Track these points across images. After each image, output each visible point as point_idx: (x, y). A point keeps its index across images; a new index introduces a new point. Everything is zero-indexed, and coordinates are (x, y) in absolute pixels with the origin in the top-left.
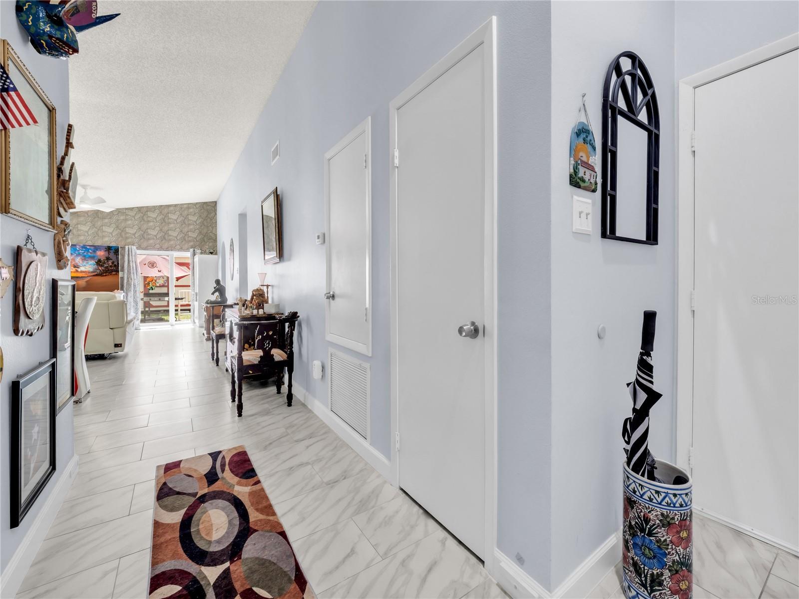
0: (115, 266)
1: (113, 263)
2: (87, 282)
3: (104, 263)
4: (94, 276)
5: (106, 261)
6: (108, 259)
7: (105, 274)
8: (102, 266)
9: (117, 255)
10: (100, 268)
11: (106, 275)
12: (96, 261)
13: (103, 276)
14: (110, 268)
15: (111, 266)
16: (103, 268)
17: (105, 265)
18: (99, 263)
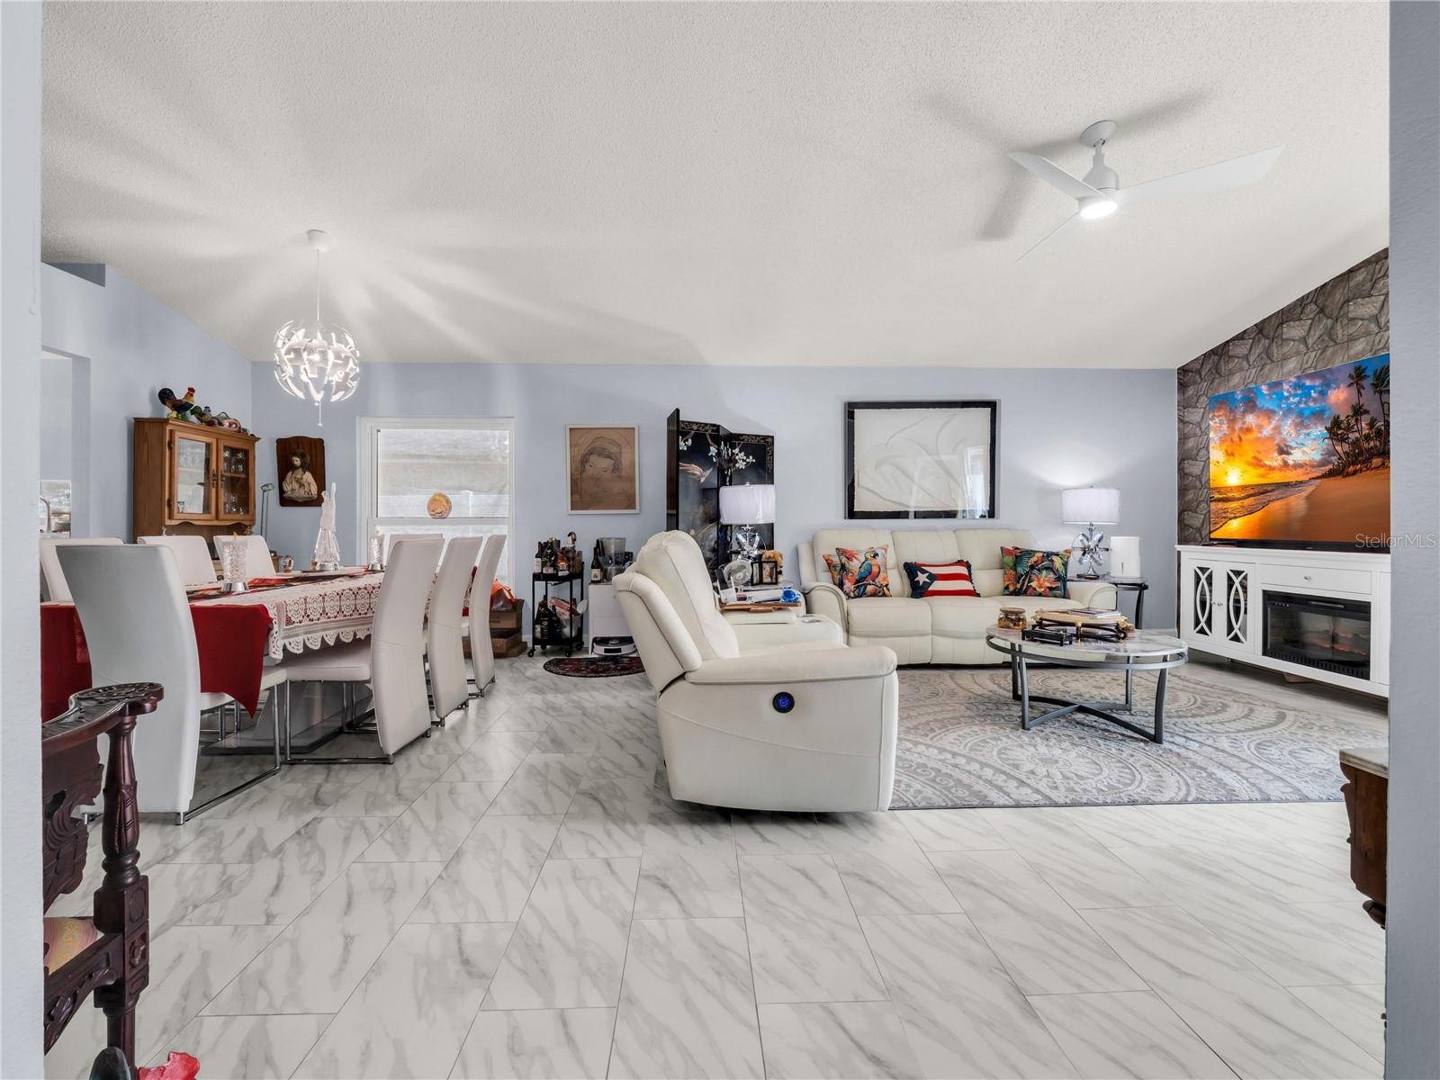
0: (1379, 433)
1: (1371, 425)
2: (1308, 498)
3: (1349, 429)
4: (1324, 476)
5: (1353, 422)
6: (1358, 411)
7: (1351, 469)
8: (1343, 440)
9: (1381, 393)
10: (1339, 448)
11: (1355, 473)
12: (1329, 425)
13: (1348, 475)
14: (1366, 445)
15: (1367, 438)
16: (1346, 447)
17: (1353, 436)
18: (1336, 430)
